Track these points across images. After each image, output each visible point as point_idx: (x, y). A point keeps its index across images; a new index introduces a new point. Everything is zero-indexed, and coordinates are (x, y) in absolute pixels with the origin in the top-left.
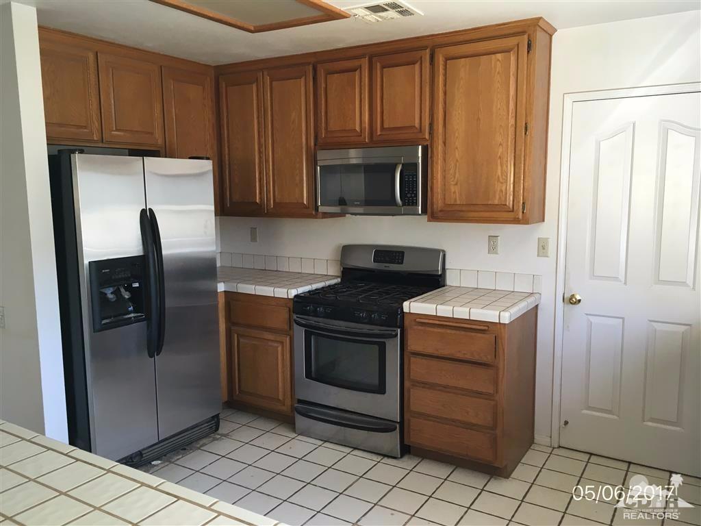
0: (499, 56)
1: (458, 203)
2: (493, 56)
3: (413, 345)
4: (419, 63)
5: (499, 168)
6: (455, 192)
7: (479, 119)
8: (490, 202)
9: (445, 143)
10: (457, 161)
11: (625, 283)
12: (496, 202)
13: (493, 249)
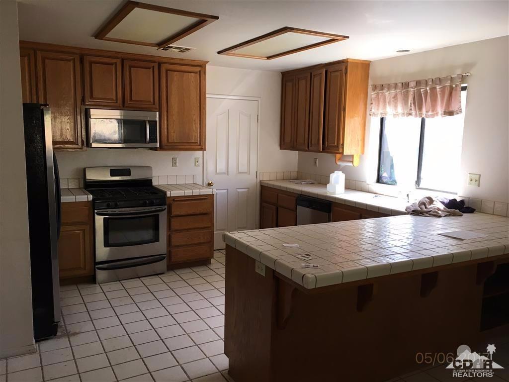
0: (193, 74)
1: (175, 141)
2: (190, 74)
3: (175, 212)
4: (152, 69)
5: (194, 125)
6: (173, 136)
7: (184, 102)
8: (190, 141)
9: (167, 112)
10: (174, 121)
11: (228, 175)
12: (193, 141)
13: (174, 164)
